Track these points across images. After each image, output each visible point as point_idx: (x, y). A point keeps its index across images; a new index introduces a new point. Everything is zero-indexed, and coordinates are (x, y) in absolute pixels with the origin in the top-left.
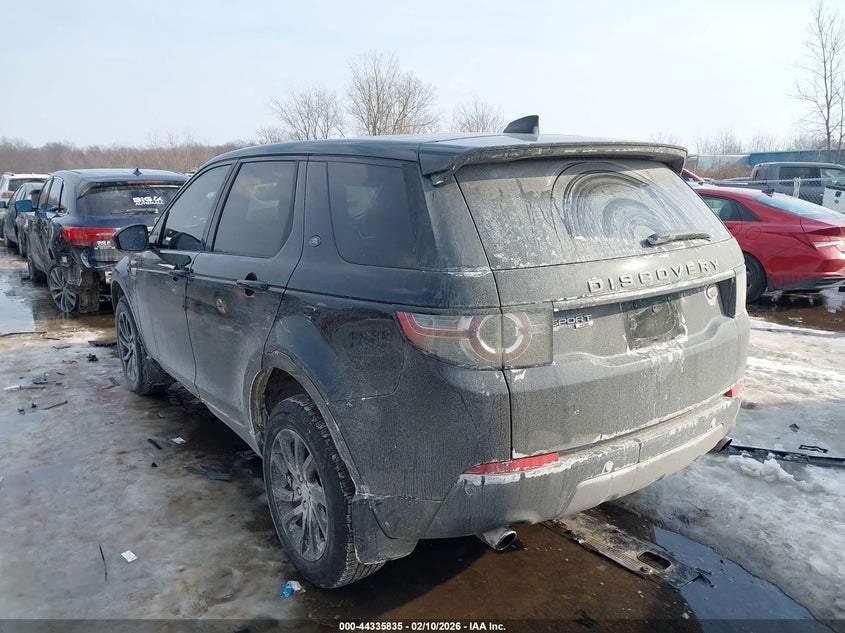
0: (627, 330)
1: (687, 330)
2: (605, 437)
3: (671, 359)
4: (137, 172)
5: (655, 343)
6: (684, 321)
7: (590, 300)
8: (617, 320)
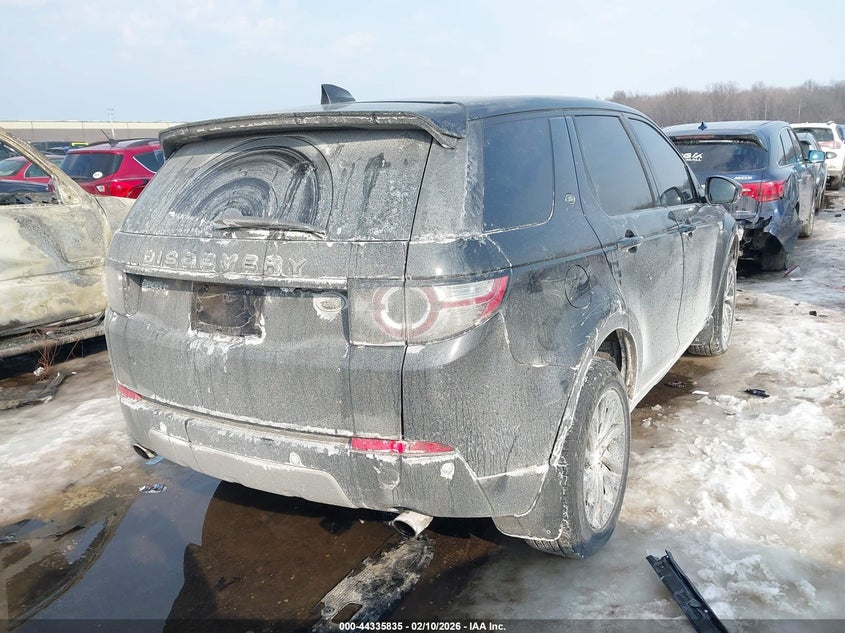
0: (193, 310)
1: (264, 334)
2: (158, 399)
3: (210, 351)
4: (703, 127)
5: (218, 333)
6: (262, 322)
7: (142, 269)
8: (186, 297)
